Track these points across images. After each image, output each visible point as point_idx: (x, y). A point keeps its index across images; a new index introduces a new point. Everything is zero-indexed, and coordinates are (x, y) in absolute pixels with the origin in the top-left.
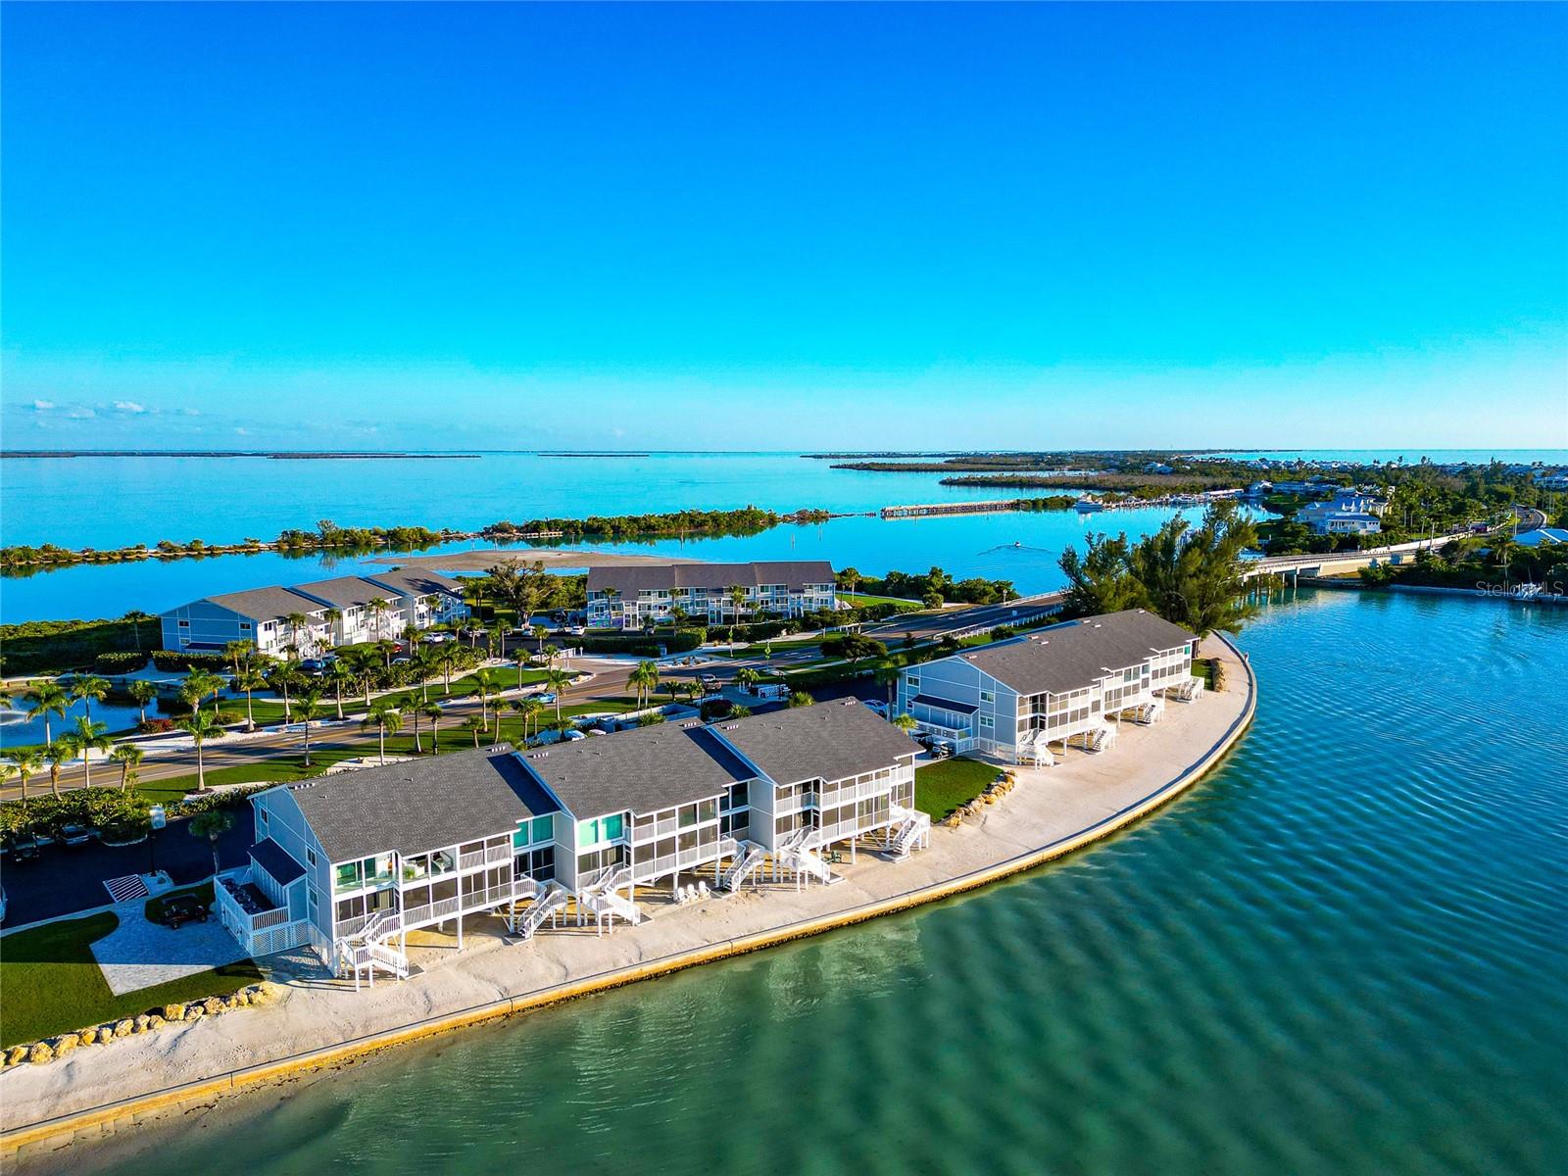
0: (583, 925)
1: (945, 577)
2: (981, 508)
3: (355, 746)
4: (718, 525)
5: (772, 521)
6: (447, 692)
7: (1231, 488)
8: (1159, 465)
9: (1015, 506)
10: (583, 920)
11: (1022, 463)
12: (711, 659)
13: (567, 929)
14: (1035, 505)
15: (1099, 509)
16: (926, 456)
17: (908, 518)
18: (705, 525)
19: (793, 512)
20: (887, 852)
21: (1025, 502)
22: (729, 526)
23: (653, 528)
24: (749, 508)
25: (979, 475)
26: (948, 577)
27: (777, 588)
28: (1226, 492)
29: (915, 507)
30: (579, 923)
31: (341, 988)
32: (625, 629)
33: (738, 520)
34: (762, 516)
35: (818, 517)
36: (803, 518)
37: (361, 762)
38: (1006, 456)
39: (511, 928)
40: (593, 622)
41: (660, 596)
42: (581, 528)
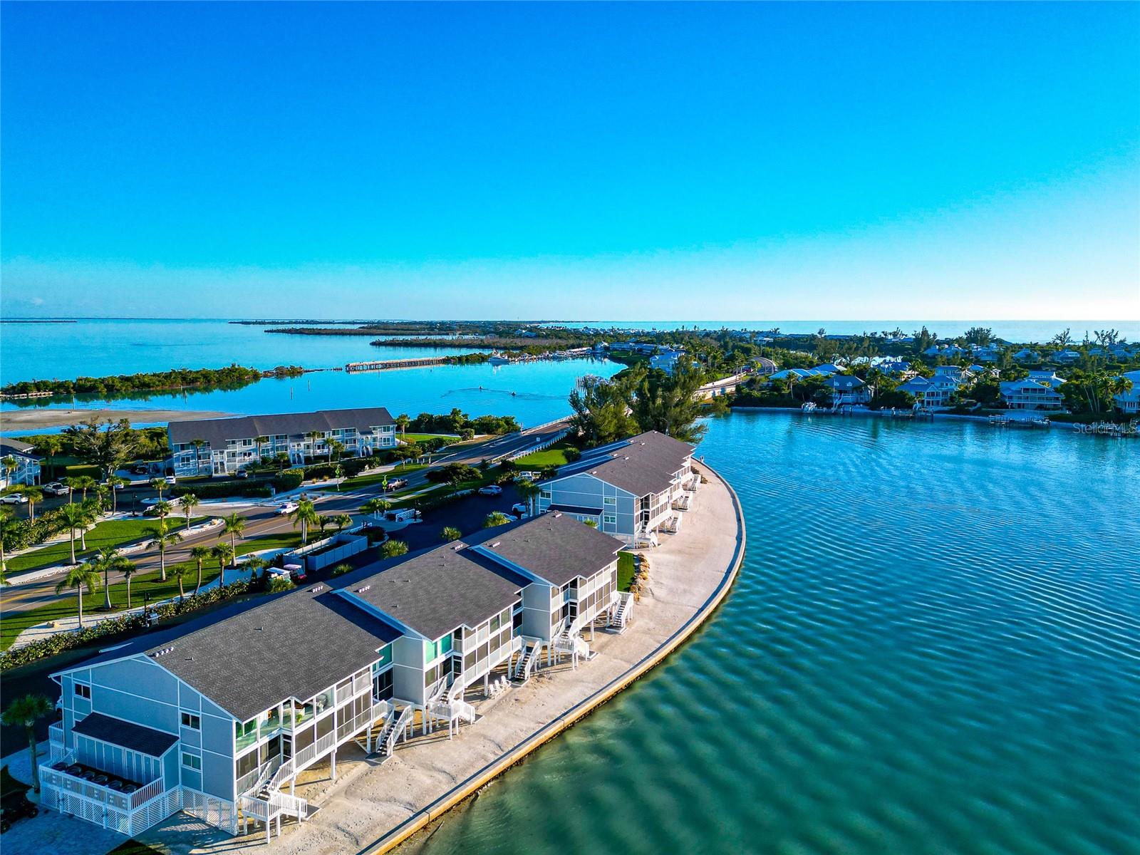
0: (428, 732)
1: (463, 416)
2: (422, 363)
3: (31, 611)
4: (209, 381)
5: (256, 377)
6: (84, 548)
7: (582, 347)
8: (524, 331)
9: (447, 361)
10: (428, 728)
11: (421, 329)
12: (323, 495)
13: (416, 739)
14: (460, 360)
15: (507, 362)
16: (339, 323)
17: (367, 372)
18: (197, 381)
19: (272, 368)
20: (609, 627)
21: (453, 358)
22: (219, 381)
23: (148, 386)
24: (233, 366)
25: (401, 338)
26: (465, 416)
27: (347, 431)
28: (580, 349)
29: (372, 363)
30: (425, 732)
31: (249, 844)
32: (214, 475)
33: (227, 376)
34: (246, 372)
35: (294, 372)
36: (280, 373)
37: (52, 626)
38: (402, 323)
39: (368, 749)
40: (180, 471)
41: (245, 444)
42: (73, 388)
